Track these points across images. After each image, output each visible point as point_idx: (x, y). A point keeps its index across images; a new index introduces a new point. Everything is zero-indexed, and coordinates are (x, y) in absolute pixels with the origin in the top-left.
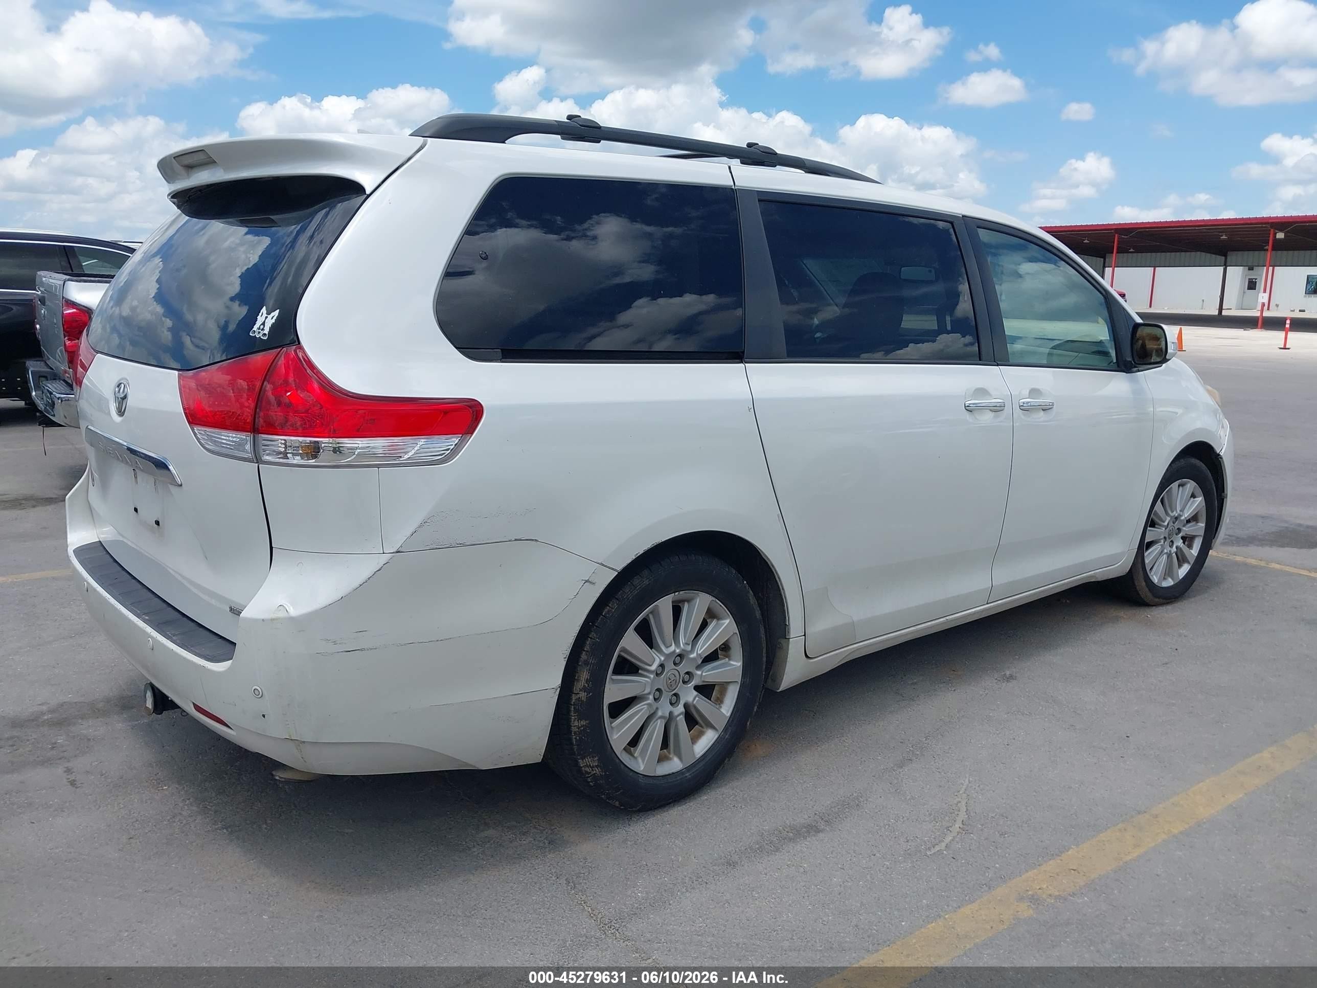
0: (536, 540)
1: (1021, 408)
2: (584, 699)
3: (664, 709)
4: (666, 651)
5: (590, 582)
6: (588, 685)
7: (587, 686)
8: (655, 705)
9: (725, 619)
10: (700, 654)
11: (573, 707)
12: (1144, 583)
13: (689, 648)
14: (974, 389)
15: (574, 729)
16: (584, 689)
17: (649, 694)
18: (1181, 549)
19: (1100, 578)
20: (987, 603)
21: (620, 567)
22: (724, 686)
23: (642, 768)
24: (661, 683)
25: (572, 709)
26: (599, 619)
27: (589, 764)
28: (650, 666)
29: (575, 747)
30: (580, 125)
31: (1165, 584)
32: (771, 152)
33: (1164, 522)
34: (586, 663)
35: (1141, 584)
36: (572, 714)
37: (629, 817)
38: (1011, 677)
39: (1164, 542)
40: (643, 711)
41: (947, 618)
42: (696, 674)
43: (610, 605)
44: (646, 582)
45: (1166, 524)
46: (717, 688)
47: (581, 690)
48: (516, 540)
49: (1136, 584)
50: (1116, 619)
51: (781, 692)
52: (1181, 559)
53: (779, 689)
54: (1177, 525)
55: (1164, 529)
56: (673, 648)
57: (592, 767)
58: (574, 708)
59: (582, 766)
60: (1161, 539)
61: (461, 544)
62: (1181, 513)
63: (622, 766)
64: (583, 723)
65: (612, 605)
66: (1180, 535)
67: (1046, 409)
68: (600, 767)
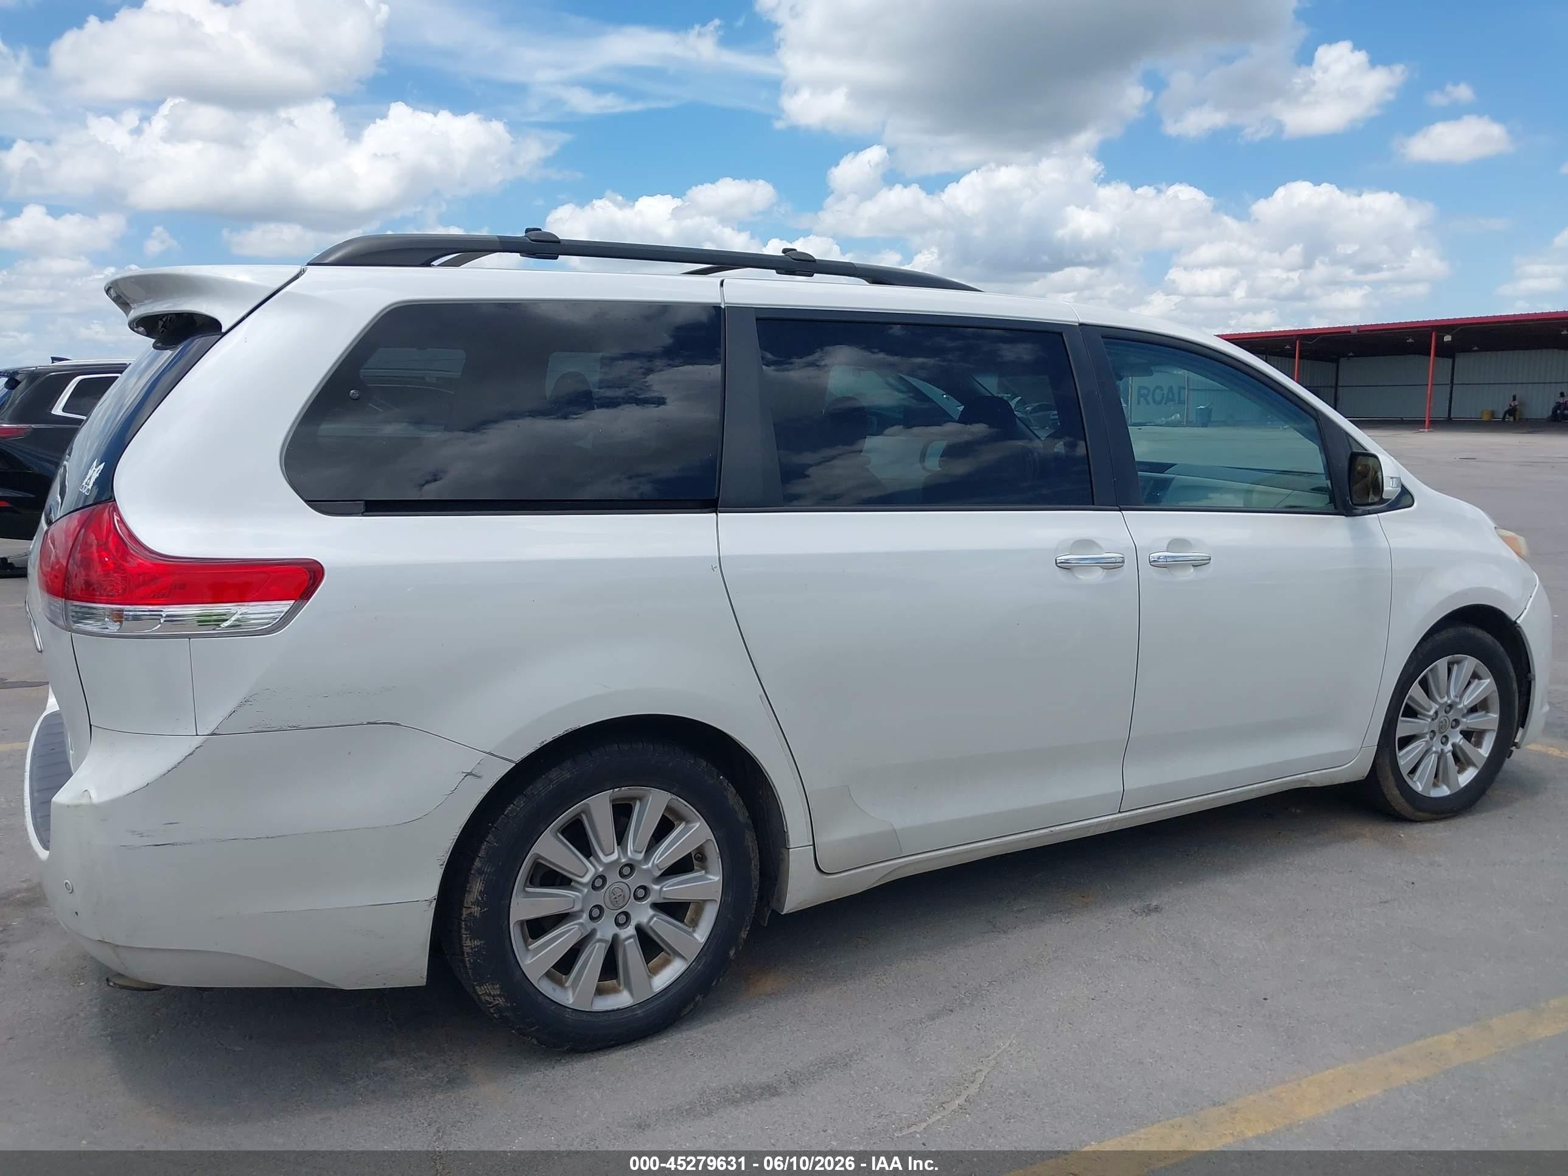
0: (398, 724)
1: (1152, 563)
2: (477, 915)
3: (606, 929)
4: (606, 860)
5: (473, 775)
6: (482, 898)
7: (480, 899)
8: (591, 925)
9: (697, 822)
10: (657, 865)
11: (463, 923)
12: (1396, 792)
13: (641, 856)
14: (1072, 542)
15: (467, 950)
16: (477, 903)
17: (582, 911)
18: (1460, 747)
19: (1318, 784)
20: (1119, 812)
21: (518, 757)
22: (700, 905)
23: (571, 1001)
24: (599, 898)
25: (463, 926)
26: (500, 819)
27: (489, 992)
28: (582, 877)
29: (470, 971)
30: (531, 240)
31: (1435, 793)
32: (810, 259)
33: (1429, 711)
34: (480, 872)
35: (1393, 792)
36: (463, 931)
37: (559, 1058)
38: (1157, 909)
39: (1431, 739)
40: (572, 932)
41: (1052, 829)
42: (653, 889)
43: (515, 803)
44: (568, 776)
45: (1432, 713)
46: (692, 907)
47: (473, 904)
48: (369, 723)
49: (1386, 793)
50: (1354, 837)
51: (785, 914)
52: (1461, 760)
53: (782, 912)
54: (1452, 715)
55: (1429, 720)
56: (615, 856)
57: (494, 996)
58: (466, 925)
59: (480, 993)
60: (1426, 733)
61: (294, 727)
62: (1458, 700)
63: (540, 998)
64: (477, 943)
65: (518, 803)
66: (1458, 729)
67: (1199, 564)
68: (504, 996)
